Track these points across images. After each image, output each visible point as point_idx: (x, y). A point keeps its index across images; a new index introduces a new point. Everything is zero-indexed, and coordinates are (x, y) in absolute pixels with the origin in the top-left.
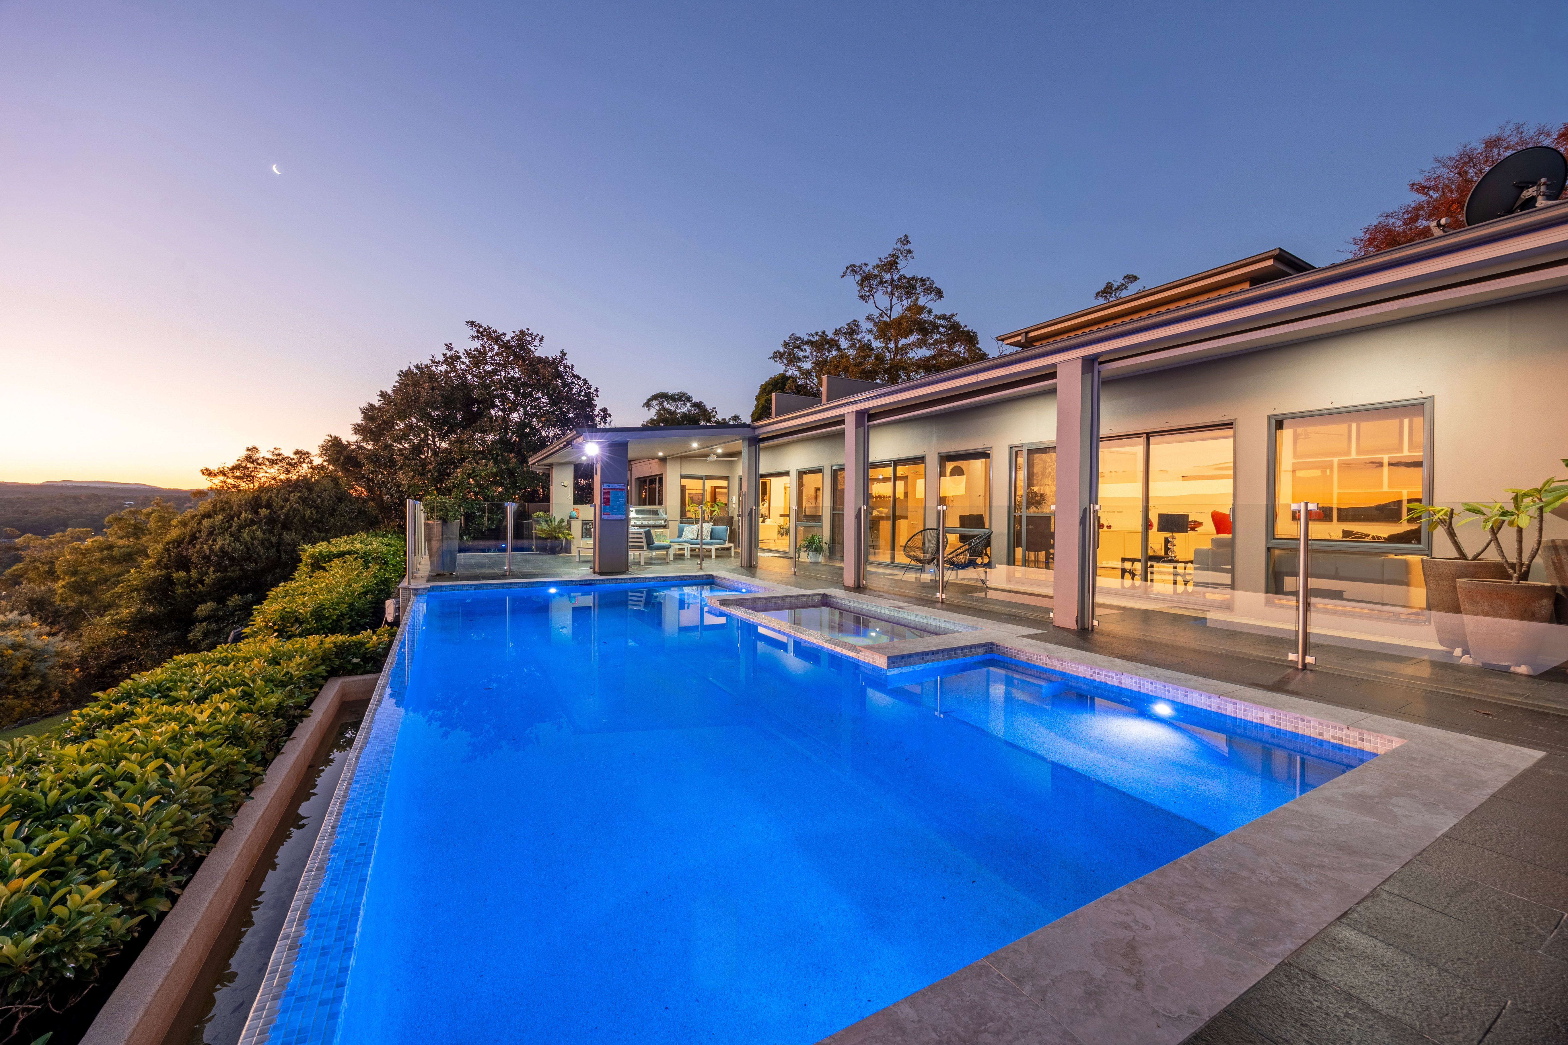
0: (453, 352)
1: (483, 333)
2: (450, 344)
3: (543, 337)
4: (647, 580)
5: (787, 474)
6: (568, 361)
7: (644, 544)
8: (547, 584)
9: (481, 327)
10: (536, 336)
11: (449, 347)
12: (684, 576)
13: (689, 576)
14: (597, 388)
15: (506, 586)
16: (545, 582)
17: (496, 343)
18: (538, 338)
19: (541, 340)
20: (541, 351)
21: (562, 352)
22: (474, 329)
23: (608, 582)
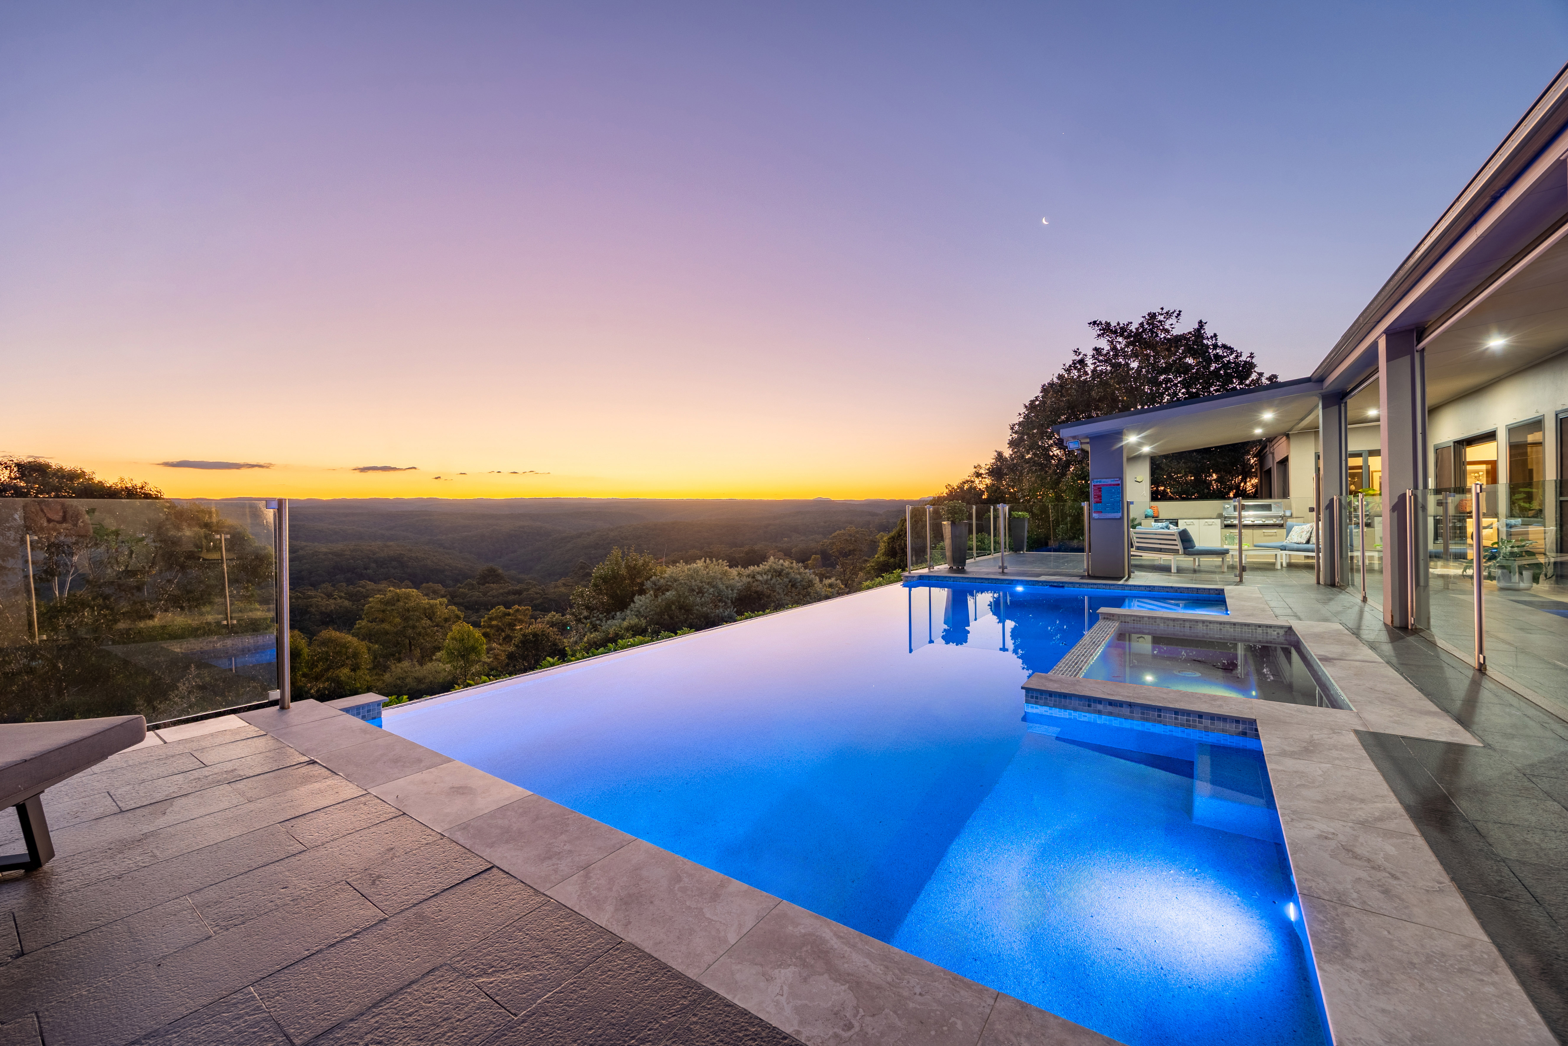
0: (1081, 356)
1: (1106, 329)
2: (1078, 349)
3: (1180, 311)
4: (1126, 588)
5: (1491, 436)
6: (1208, 331)
7: (1180, 547)
8: (1014, 582)
9: (1101, 323)
10: (1173, 313)
11: (1077, 352)
12: (1179, 588)
13: (1188, 588)
14: (1252, 354)
15: (977, 581)
16: (1012, 581)
17: (1122, 335)
18: (1175, 314)
19: (1179, 315)
20: (1182, 327)
21: (1201, 322)
22: (1097, 328)
23: (1078, 585)
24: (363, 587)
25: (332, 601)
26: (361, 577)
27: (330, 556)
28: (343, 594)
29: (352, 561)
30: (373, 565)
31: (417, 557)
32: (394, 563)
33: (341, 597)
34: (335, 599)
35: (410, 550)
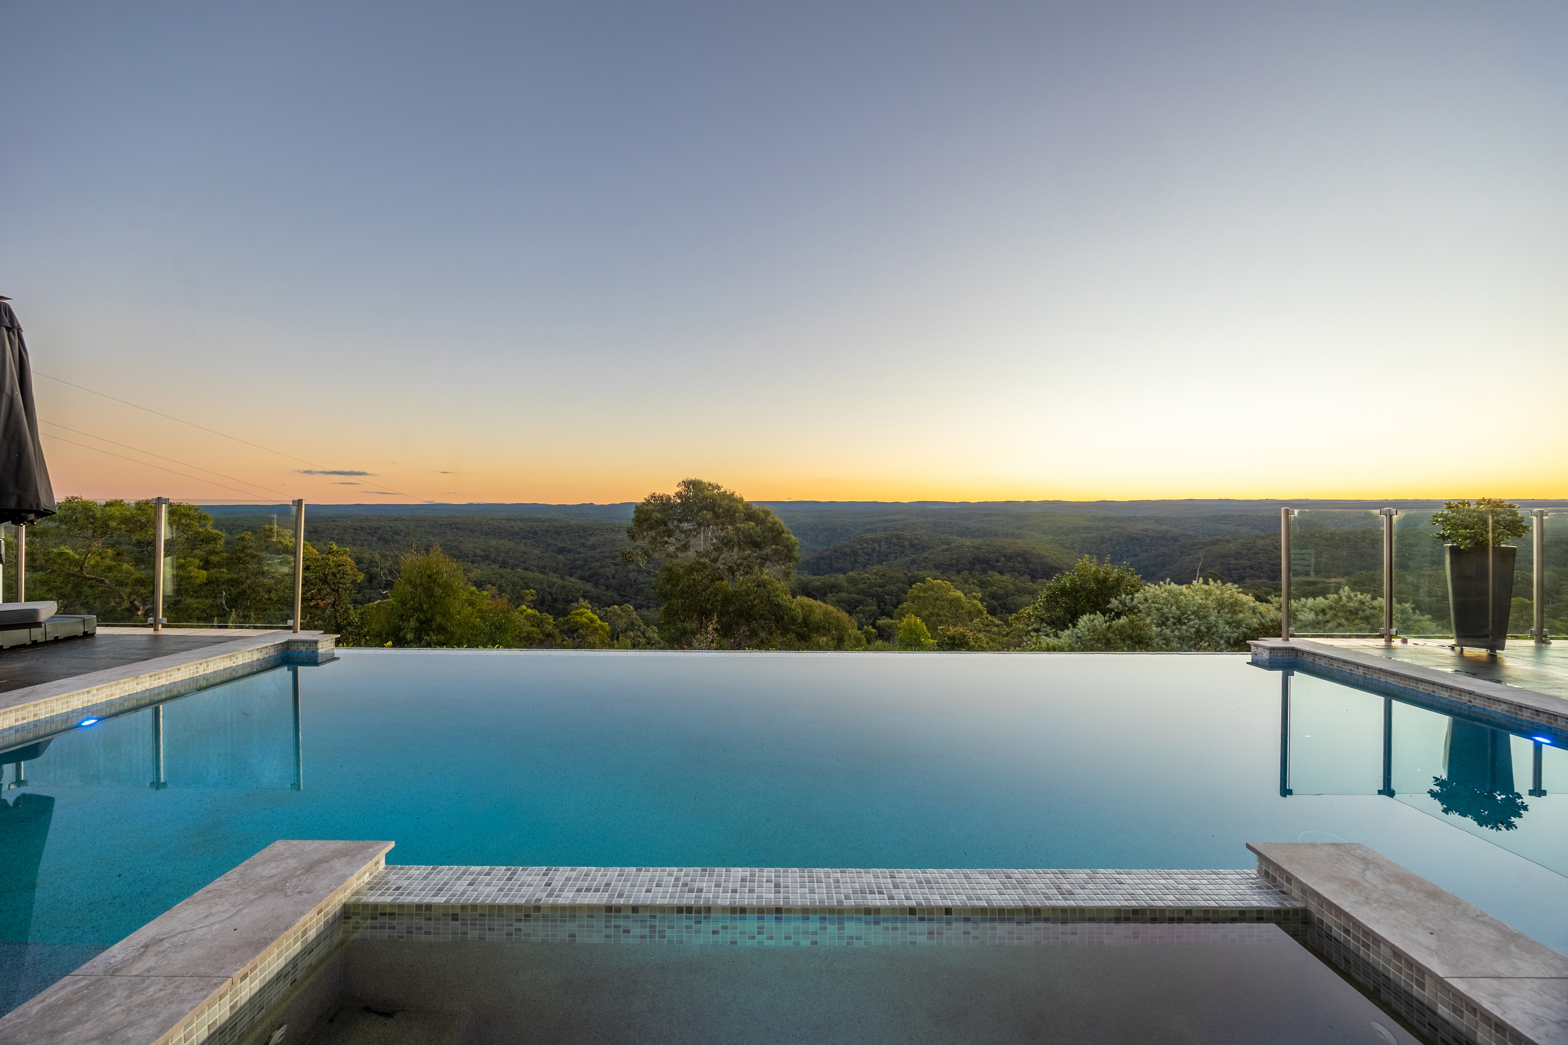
24: (991, 577)
25: (967, 586)
26: (993, 568)
27: (972, 549)
28: (976, 581)
29: (987, 554)
30: (1003, 559)
31: (1038, 555)
32: (1019, 559)
33: (974, 583)
34: (969, 584)
35: (1034, 548)
